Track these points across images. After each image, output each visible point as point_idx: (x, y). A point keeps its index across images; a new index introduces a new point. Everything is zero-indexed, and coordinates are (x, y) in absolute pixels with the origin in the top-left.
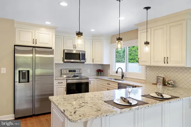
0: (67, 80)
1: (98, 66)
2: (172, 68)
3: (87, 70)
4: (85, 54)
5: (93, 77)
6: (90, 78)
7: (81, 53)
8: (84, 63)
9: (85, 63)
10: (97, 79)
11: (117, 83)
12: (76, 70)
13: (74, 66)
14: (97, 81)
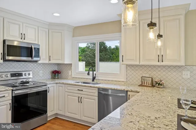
0: (12, 90)
1: (53, 66)
2: (169, 67)
3: (39, 72)
4: (38, 49)
5: (53, 82)
6: (49, 84)
7: (33, 46)
8: (36, 61)
9: (39, 62)
10: (58, 85)
11: (97, 89)
12: (23, 73)
13: (19, 66)
14: (59, 86)
